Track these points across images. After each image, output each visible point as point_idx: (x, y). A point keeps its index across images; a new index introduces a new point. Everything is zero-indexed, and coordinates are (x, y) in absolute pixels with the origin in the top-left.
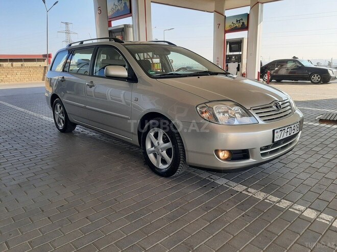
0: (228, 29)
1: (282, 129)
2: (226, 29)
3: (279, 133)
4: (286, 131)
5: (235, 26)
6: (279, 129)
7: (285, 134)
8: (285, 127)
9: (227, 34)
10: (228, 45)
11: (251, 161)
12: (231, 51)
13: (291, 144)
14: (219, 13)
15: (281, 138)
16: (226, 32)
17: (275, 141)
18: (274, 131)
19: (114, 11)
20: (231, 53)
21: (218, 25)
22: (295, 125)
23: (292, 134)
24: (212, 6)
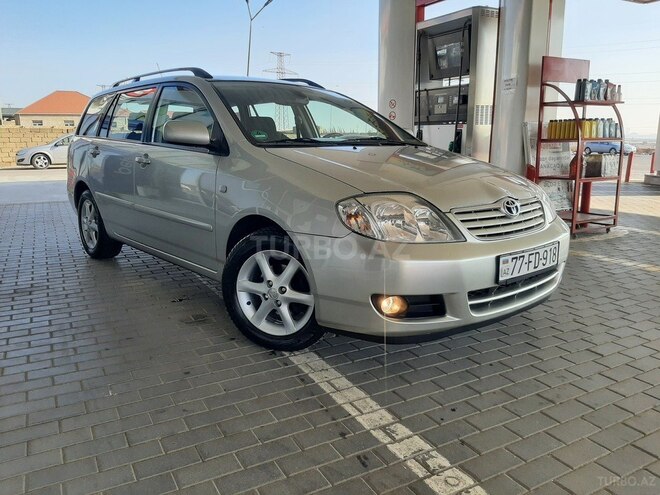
1: (518, 256)
3: (511, 265)
4: (526, 260)
6: (510, 254)
7: (525, 267)
8: (523, 252)
11: (449, 320)
13: (541, 287)
15: (516, 275)
17: (501, 279)
18: (498, 258)
22: (548, 249)
23: (541, 267)
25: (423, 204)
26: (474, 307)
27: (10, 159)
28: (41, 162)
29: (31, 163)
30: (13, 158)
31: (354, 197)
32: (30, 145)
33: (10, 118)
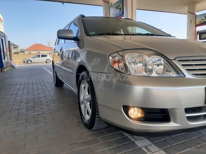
0: (198, 23)
2: (196, 24)
5: (204, 21)
9: (197, 28)
10: (198, 35)
11: (172, 125)
12: (200, 39)
14: (191, 13)
16: (197, 26)
19: (114, 15)
20: (201, 41)
21: (190, 22)
24: (186, 9)
25: (159, 55)
26: (189, 118)
27: (22, 62)
28: (29, 62)
29: (27, 63)
30: (22, 61)
31: (117, 52)
32: (27, 58)
33: (22, 52)
